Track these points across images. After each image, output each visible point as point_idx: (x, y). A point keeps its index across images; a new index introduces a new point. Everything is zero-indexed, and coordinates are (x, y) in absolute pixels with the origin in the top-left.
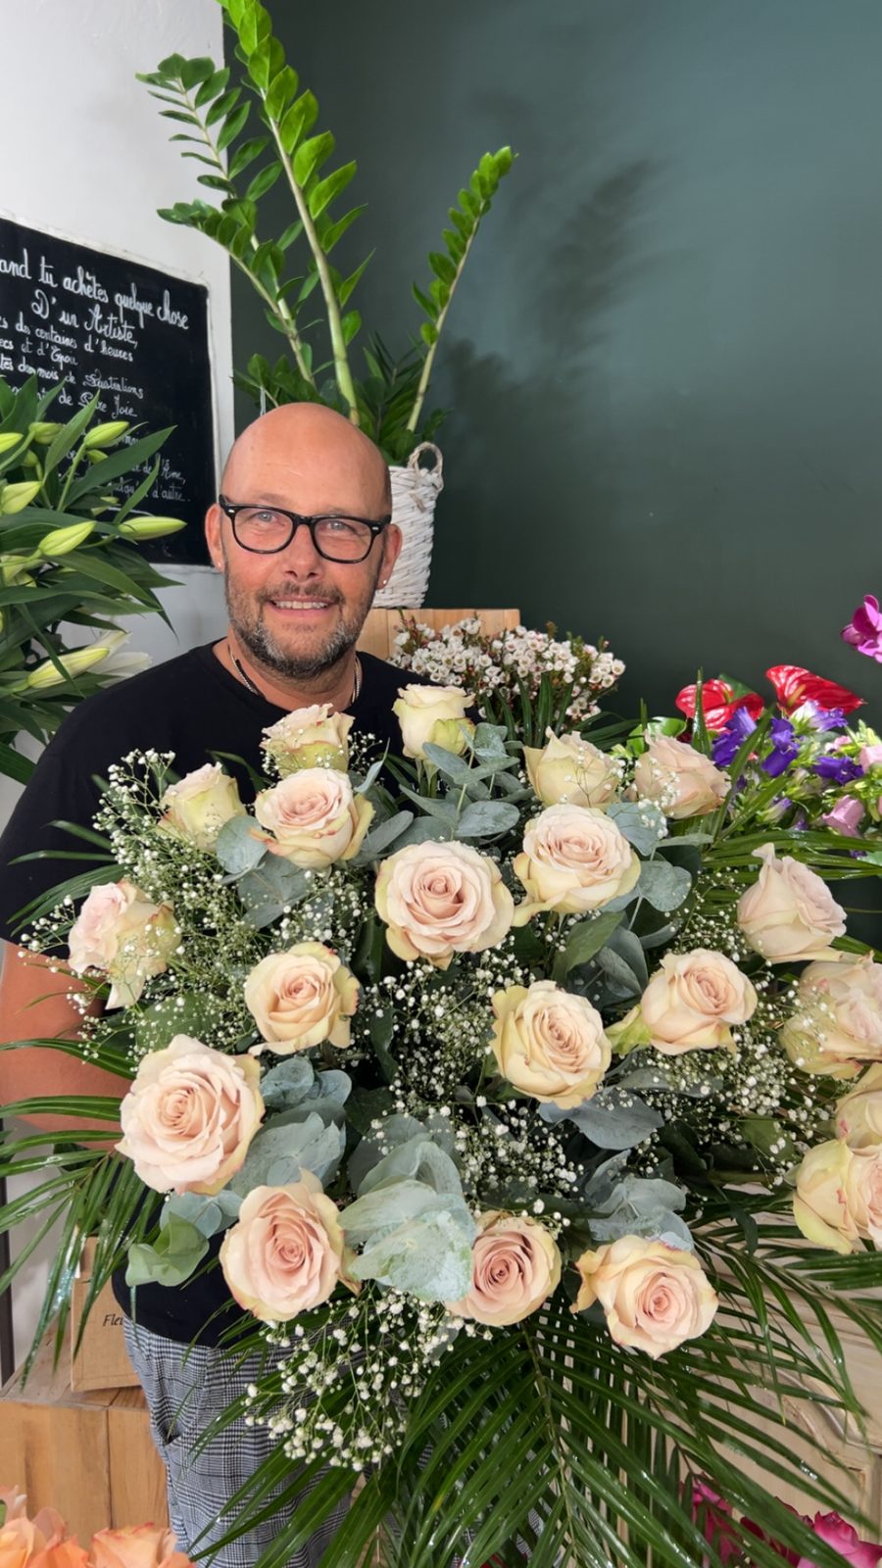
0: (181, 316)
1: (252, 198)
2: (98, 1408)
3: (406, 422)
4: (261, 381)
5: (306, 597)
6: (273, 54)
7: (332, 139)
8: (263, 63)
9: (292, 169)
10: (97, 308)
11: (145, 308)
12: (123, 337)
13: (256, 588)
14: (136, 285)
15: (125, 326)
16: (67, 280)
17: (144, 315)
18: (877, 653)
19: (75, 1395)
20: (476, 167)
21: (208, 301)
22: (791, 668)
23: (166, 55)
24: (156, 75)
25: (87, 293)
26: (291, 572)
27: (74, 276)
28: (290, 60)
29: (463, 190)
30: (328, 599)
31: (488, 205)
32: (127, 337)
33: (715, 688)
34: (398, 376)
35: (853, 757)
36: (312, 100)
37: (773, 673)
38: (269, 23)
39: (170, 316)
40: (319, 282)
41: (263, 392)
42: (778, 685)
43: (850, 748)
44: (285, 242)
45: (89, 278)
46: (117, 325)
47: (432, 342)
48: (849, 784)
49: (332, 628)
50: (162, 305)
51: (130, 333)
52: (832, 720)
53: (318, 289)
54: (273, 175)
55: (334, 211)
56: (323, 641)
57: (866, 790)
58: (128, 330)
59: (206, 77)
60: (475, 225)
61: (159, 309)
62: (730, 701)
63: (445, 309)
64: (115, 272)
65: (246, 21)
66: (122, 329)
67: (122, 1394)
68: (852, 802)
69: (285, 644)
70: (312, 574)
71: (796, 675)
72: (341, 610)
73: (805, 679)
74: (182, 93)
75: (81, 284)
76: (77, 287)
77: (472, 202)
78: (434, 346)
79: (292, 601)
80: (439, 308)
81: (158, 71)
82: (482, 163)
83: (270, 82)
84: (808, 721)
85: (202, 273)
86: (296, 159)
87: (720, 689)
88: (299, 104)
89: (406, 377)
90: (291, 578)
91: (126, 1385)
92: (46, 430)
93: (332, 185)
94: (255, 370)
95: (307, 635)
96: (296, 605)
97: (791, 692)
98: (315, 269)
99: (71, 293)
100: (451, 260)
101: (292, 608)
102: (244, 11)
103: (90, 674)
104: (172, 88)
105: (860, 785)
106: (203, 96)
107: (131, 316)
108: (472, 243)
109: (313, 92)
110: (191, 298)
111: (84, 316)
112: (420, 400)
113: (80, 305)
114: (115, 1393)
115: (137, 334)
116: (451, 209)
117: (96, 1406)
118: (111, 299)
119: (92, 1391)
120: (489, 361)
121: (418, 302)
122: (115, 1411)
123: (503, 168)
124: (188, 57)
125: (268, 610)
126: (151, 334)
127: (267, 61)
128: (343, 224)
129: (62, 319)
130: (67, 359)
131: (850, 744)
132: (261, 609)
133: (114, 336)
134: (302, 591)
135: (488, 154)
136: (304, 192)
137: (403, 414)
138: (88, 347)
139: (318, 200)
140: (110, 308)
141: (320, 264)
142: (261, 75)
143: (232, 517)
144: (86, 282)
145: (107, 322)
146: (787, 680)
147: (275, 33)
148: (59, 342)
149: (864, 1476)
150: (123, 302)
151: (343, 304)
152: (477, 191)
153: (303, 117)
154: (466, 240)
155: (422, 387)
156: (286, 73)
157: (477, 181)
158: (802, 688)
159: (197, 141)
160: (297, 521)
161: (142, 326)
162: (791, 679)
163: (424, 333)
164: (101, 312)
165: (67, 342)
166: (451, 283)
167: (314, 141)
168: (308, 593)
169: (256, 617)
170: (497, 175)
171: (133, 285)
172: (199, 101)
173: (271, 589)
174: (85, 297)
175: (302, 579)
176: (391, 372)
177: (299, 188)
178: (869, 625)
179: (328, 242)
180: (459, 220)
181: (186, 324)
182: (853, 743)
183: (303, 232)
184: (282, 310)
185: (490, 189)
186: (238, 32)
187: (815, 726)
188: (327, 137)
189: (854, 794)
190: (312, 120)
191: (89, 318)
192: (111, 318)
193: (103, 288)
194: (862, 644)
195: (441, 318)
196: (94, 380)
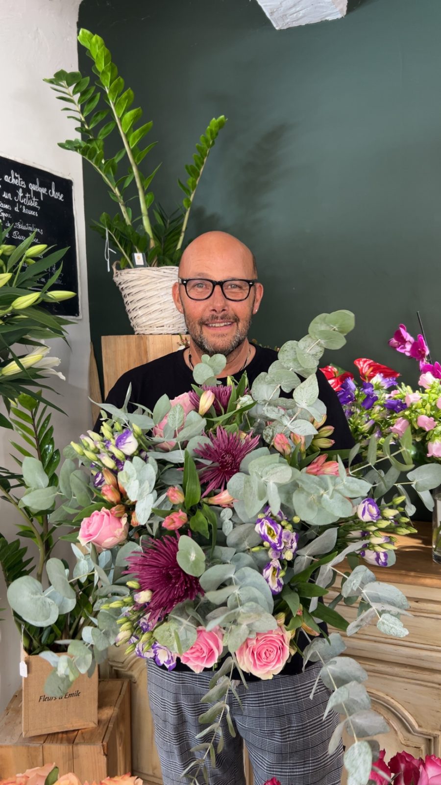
0: (60, 194)
1: (101, 138)
2: (38, 745)
3: (176, 246)
4: (106, 226)
5: (221, 321)
6: (112, 71)
7: (141, 111)
8: (107, 75)
9: (121, 125)
10: (21, 190)
11: (43, 191)
12: (33, 204)
13: (198, 319)
14: (39, 179)
15: (34, 199)
16: (6, 176)
17: (43, 194)
18: (406, 351)
19: (25, 739)
20: (208, 124)
21: (73, 187)
22: (365, 359)
23: (58, 70)
24: (53, 79)
25: (16, 183)
26: (214, 310)
27: (10, 175)
28: (120, 74)
29: (202, 135)
30: (232, 320)
31: (213, 142)
32: (35, 204)
33: (329, 370)
34: (170, 223)
35: (401, 400)
36: (131, 93)
37: (357, 362)
38: (110, 56)
39: (55, 194)
40: (134, 178)
41: (107, 230)
42: (360, 367)
43: (399, 395)
44: (117, 159)
45: (17, 176)
46: (30, 198)
47: (188, 207)
48: (401, 412)
49: (234, 334)
50: (51, 189)
51: (36, 202)
52: (391, 383)
53: (134, 182)
54: (111, 127)
55: (141, 145)
56: (231, 341)
57: (410, 415)
58: (35, 201)
59: (78, 81)
60: (208, 152)
61: (50, 191)
62: (337, 376)
63: (194, 191)
64: (29, 173)
65: (99, 55)
66: (33, 201)
67: (49, 737)
68: (404, 420)
69: (213, 344)
70: (224, 310)
71: (368, 362)
72: (237, 325)
73: (372, 364)
74: (66, 88)
75: (13, 179)
76: (11, 180)
77: (207, 141)
78: (189, 209)
79: (215, 323)
80: (192, 191)
81: (54, 78)
82: (211, 123)
83: (110, 85)
84: (379, 383)
85: (70, 174)
86: (123, 120)
87: (332, 370)
88: (125, 95)
89: (174, 224)
90: (214, 313)
91: (51, 732)
92: (8, 249)
93: (141, 133)
94: (104, 220)
95: (223, 339)
96: (217, 325)
97: (366, 371)
98: (132, 172)
99: (8, 183)
100: (196, 167)
101: (215, 327)
102: (98, 51)
103: (33, 368)
104: (62, 86)
105: (407, 413)
106: (76, 90)
107: (37, 194)
108: (206, 160)
109: (132, 89)
110: (65, 186)
111: (15, 194)
112: (183, 235)
113: (13, 189)
114: (46, 736)
115: (40, 203)
116: (197, 144)
117: (36, 744)
118: (27, 186)
119: (34, 737)
120: (213, 217)
121: (181, 188)
122: (47, 746)
123: (221, 125)
124: (68, 72)
125: (205, 329)
126: (46, 203)
127: (109, 74)
128: (146, 150)
129: (4, 195)
130: (6, 215)
131: (399, 394)
132: (201, 328)
133: (29, 204)
134: (219, 318)
135: (214, 119)
136: (127, 136)
137: (174, 241)
138: (16, 209)
139: (134, 139)
140: (27, 190)
141: (135, 169)
142: (106, 81)
143: (185, 285)
144: (16, 178)
145: (25, 197)
146: (364, 366)
147: (113, 60)
148: (3, 207)
149: (422, 750)
150: (33, 187)
151: (146, 189)
152: (209, 136)
153: (127, 100)
154: (204, 159)
155: (184, 228)
156: (119, 80)
157: (209, 132)
158: (371, 369)
159: (74, 111)
160: (215, 284)
161: (42, 199)
162: (366, 364)
163: (184, 203)
164: (22, 192)
165: (6, 207)
166: (197, 179)
167: (132, 112)
168: (222, 318)
169: (199, 333)
170: (218, 128)
171: (37, 179)
172: (74, 92)
173: (205, 319)
174: (15, 185)
175: (220, 312)
176: (167, 222)
177: (124, 133)
178: (403, 338)
179: (139, 159)
180: (200, 150)
181: (62, 198)
182: (401, 393)
183: (126, 153)
184: (116, 191)
185: (215, 135)
186: (95, 61)
187: (383, 385)
188: (138, 110)
189: (404, 417)
190: (131, 102)
191: (17, 195)
192: (27, 195)
193: (23, 180)
194: (398, 347)
195: (192, 196)
196: (20, 225)
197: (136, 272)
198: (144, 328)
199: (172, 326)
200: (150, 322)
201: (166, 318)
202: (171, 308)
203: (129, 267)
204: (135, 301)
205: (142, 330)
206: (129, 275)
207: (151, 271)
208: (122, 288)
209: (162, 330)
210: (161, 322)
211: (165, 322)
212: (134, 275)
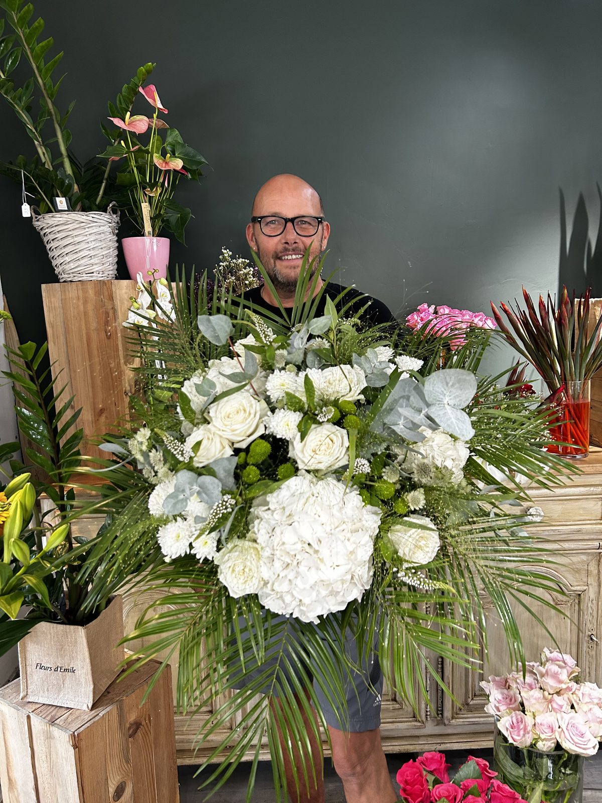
4: (22, 168)
5: (293, 253)
13: (272, 253)
26: (286, 243)
41: (23, 171)
69: (286, 276)
70: (295, 243)
79: (287, 256)
88: (36, 25)
90: (287, 245)
94: (19, 163)
95: (295, 270)
96: (290, 257)
101: (287, 259)
123: (149, 72)
125: (278, 262)
132: (275, 262)
156: (29, 6)
160: (287, 220)
167: (44, 43)
168: (293, 250)
169: (273, 266)
173: (278, 252)
175: (291, 245)
197: (63, 216)
198: (72, 275)
199: (102, 273)
200: (79, 269)
201: (96, 264)
202: (100, 255)
203: (50, 211)
204: (61, 247)
205: (69, 277)
206: (54, 219)
207: (79, 216)
208: (45, 234)
209: (92, 277)
210: (91, 268)
211: (96, 268)
212: (60, 219)
